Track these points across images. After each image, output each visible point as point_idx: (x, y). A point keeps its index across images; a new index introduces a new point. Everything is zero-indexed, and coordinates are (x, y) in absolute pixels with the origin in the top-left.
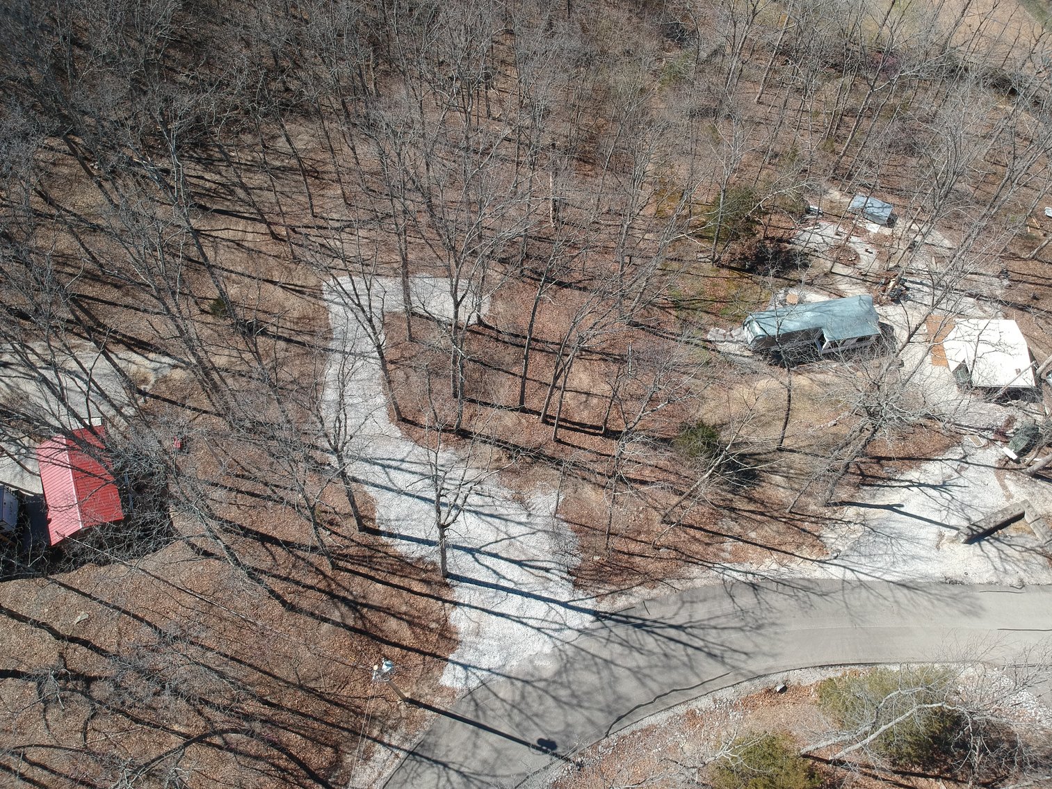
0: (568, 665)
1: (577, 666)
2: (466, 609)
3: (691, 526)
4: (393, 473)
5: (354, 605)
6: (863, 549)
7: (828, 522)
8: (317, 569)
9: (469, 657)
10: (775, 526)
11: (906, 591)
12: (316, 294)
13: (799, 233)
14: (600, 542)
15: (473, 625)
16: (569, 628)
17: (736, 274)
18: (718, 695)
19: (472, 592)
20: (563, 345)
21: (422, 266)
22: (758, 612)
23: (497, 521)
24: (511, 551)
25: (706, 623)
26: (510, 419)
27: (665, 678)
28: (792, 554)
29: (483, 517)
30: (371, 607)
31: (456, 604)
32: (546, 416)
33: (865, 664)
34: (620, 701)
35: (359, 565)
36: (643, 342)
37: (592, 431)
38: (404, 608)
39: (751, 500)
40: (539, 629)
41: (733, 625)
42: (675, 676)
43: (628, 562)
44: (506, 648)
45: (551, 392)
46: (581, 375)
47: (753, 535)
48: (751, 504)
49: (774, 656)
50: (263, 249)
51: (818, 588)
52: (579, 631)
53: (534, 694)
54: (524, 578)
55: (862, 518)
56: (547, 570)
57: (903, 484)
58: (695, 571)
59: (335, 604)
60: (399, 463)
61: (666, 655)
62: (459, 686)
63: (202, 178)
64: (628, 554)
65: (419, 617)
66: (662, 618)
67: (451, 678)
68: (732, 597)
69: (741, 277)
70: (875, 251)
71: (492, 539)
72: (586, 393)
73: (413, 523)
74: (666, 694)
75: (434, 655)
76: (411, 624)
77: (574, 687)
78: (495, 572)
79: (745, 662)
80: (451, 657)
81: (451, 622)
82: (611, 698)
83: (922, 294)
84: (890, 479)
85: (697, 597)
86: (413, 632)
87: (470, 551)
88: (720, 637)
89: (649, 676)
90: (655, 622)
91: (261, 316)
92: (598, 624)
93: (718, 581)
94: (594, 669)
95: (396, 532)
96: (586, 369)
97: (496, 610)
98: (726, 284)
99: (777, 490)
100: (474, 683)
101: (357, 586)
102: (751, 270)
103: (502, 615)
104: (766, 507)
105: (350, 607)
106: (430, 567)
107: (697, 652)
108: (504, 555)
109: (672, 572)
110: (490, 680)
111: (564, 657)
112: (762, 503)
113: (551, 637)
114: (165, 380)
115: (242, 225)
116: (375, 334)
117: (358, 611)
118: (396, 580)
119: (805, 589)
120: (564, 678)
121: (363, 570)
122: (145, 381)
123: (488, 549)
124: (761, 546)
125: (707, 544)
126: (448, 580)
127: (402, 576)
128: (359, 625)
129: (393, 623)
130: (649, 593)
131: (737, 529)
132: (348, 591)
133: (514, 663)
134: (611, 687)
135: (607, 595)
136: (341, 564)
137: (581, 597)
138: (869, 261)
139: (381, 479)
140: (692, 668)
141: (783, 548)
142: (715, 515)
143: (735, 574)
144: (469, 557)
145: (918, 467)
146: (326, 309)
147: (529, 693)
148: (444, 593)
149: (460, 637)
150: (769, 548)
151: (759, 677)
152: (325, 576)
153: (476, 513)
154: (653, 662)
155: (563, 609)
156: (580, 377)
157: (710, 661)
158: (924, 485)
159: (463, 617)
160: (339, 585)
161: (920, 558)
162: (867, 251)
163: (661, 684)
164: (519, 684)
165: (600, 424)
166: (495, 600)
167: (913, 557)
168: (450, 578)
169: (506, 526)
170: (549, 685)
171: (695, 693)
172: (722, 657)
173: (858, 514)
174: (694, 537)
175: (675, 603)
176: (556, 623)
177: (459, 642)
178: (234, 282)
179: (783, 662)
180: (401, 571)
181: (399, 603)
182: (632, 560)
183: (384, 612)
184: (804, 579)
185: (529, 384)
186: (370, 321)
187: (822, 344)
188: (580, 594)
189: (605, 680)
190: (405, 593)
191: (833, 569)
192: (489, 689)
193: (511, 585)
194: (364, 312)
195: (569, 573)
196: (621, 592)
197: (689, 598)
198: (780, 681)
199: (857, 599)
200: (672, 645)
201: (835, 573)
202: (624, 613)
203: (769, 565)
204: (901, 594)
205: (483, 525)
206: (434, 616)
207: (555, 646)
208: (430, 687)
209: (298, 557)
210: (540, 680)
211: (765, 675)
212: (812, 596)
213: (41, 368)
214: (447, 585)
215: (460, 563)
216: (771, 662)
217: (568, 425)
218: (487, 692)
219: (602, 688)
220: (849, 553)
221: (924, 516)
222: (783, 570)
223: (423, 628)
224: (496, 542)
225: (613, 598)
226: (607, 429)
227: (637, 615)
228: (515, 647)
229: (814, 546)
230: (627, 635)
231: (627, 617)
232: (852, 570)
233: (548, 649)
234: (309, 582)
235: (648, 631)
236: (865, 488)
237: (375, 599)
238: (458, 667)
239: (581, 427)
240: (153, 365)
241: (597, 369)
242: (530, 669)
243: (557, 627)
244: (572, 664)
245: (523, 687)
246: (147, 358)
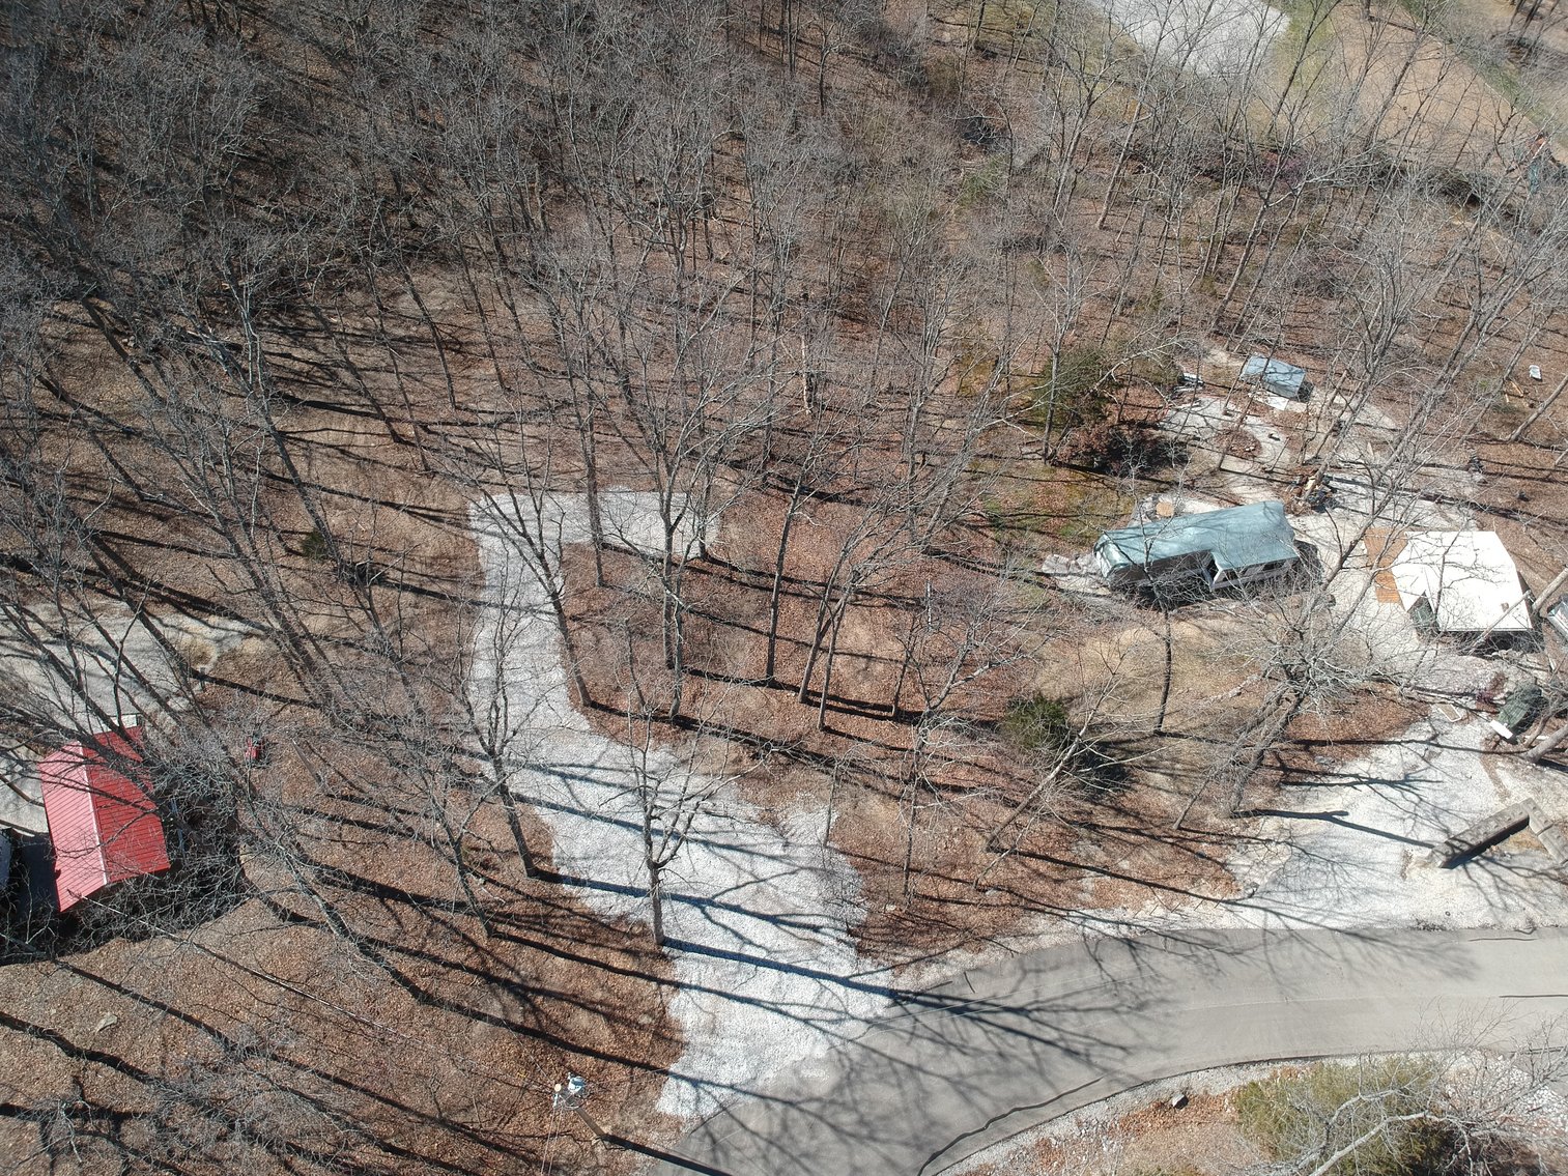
0: (853, 1075)
1: (866, 1076)
2: (694, 993)
3: (1032, 855)
4: (577, 785)
5: (522, 992)
6: (1291, 881)
7: (1236, 841)
8: (465, 937)
9: (700, 1067)
10: (1158, 850)
11: (1359, 943)
12: (460, 520)
13: (1170, 413)
14: (895, 883)
15: (705, 1018)
16: (853, 1018)
17: (1080, 476)
18: (1085, 1114)
19: (702, 966)
20: (829, 586)
21: (617, 475)
22: (1138, 983)
23: (737, 854)
24: (760, 901)
25: (1060, 1002)
26: (753, 698)
27: (1002, 1091)
28: (1185, 892)
29: (717, 850)
30: (548, 994)
31: (678, 986)
32: (807, 692)
33: (1306, 1059)
34: (934, 1130)
35: (530, 929)
36: (948, 579)
37: (876, 712)
38: (598, 995)
39: (1120, 811)
40: (806, 1021)
41: (1102, 1005)
42: (1017, 1087)
43: (938, 913)
44: (756, 1051)
45: (814, 655)
46: (858, 630)
47: (1125, 865)
48: (1120, 818)
49: (1165, 1050)
50: (381, 457)
51: (1227, 944)
52: (867, 1021)
53: (802, 1122)
54: (780, 942)
55: (1287, 834)
56: (816, 929)
57: (1345, 781)
58: (1041, 922)
59: (493, 991)
60: (587, 770)
61: (1001, 1055)
62: (686, 1112)
63: (288, 356)
64: (938, 900)
65: (622, 1008)
66: (994, 997)
67: (673, 1101)
68: (1097, 961)
69: (1088, 480)
70: (1282, 437)
71: (731, 883)
72: (865, 656)
73: (610, 862)
74: (1004, 1116)
75: (646, 1066)
76: (610, 1018)
77: (863, 1109)
78: (736, 934)
79: (1122, 1061)
80: (673, 1068)
81: (672, 1014)
82: (920, 1124)
83: (1354, 497)
84: (1325, 774)
85: (1045, 963)
86: (614, 1032)
87: (697, 903)
88: (1082, 1023)
89: (976, 1088)
90: (983, 1003)
91: (379, 556)
92: (897, 1010)
93: (1076, 938)
94: (893, 1080)
95: (584, 877)
96: (865, 620)
97: (740, 993)
98: (1066, 491)
99: (1158, 795)
100: (709, 1108)
101: (527, 963)
102: (1103, 469)
103: (749, 1001)
104: (1142, 821)
105: (516, 994)
106: (637, 930)
107: (1049, 1048)
108: (750, 907)
109: (1005, 925)
110: (734, 1103)
111: (846, 1063)
112: (1137, 816)
113: (824, 1032)
114: (233, 655)
115: (348, 422)
116: (548, 576)
117: (528, 1000)
118: (585, 952)
119: (1207, 945)
120: (847, 1096)
121: (534, 937)
122: (203, 658)
123: (724, 899)
124: (1137, 881)
125: (1057, 881)
126: (665, 950)
127: (594, 945)
128: (531, 1022)
129: (582, 1019)
130: (972, 960)
131: (1100, 857)
132: (512, 969)
133: (770, 1074)
134: (918, 1107)
135: (908, 964)
136: (502, 928)
137: (869, 969)
138: (1275, 451)
139: (560, 796)
140: (1041, 1073)
141: (1172, 883)
142: (1068, 836)
143: (1100, 926)
144: (697, 912)
145: (1367, 755)
146: (475, 543)
147: (794, 1120)
148: (660, 969)
149: (685, 1037)
150: (1150, 885)
151: (1146, 1083)
152: (478, 948)
153: (706, 843)
154: (982, 1066)
155: (842, 988)
156: (856, 632)
157: (1069, 1060)
158: (1377, 781)
159: (690, 1006)
160: (499, 961)
161: (1377, 892)
162: (1271, 436)
163: (995, 1100)
164: (778, 1107)
165: (888, 702)
166: (738, 978)
167: (1367, 891)
168: (668, 946)
169: (752, 862)
170: (824, 1107)
171: (1048, 1112)
172: (1088, 1055)
173: (1281, 829)
174: (1036, 871)
175: (1012, 974)
176: (832, 1010)
177: (684, 1045)
178: (337, 507)
179: (1178, 1060)
180: (594, 936)
181: (592, 986)
182: (945, 909)
183: (569, 1001)
184: (1205, 930)
185: (780, 645)
186: (541, 557)
187: (1213, 574)
188: (867, 964)
189: (910, 1097)
190: (599, 971)
191: (1248, 913)
192: (732, 1117)
193: (761, 954)
194: (531, 544)
195: (849, 932)
196: (930, 960)
197: (1032, 966)
198: (1177, 1089)
199: (1287, 959)
200: (1010, 1038)
201: (1251, 918)
202: (935, 992)
203: (1151, 910)
204: (1353, 948)
205: (718, 862)
206: (646, 1006)
207: (833, 1046)
208: (641, 1116)
209: (437, 920)
210: (811, 1099)
211: (1154, 1081)
212: (1218, 955)
213: (46, 642)
214: (664, 957)
215: (684, 922)
216: (1161, 1061)
217: (841, 705)
218: (729, 1121)
219: (906, 1110)
220: (1270, 887)
221: (1380, 828)
222: (1173, 916)
223: (630, 1023)
224: (738, 887)
225: (917, 968)
226: (898, 710)
227: (956, 994)
228: (770, 1050)
229: (1217, 879)
230: (941, 1025)
231: (940, 997)
232: (1278, 914)
233: (821, 1051)
234: (454, 956)
235: (972, 1019)
236: (1289, 788)
237: (554, 982)
238: (684, 1084)
239: (859, 708)
240: (215, 633)
241: (881, 620)
242: (794, 1082)
243: (834, 1016)
244: (858, 1074)
245: (785, 1111)
246: (206, 623)
